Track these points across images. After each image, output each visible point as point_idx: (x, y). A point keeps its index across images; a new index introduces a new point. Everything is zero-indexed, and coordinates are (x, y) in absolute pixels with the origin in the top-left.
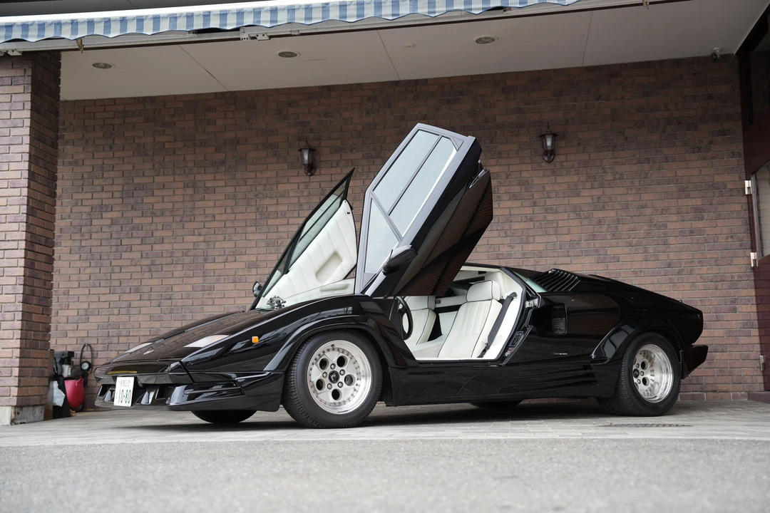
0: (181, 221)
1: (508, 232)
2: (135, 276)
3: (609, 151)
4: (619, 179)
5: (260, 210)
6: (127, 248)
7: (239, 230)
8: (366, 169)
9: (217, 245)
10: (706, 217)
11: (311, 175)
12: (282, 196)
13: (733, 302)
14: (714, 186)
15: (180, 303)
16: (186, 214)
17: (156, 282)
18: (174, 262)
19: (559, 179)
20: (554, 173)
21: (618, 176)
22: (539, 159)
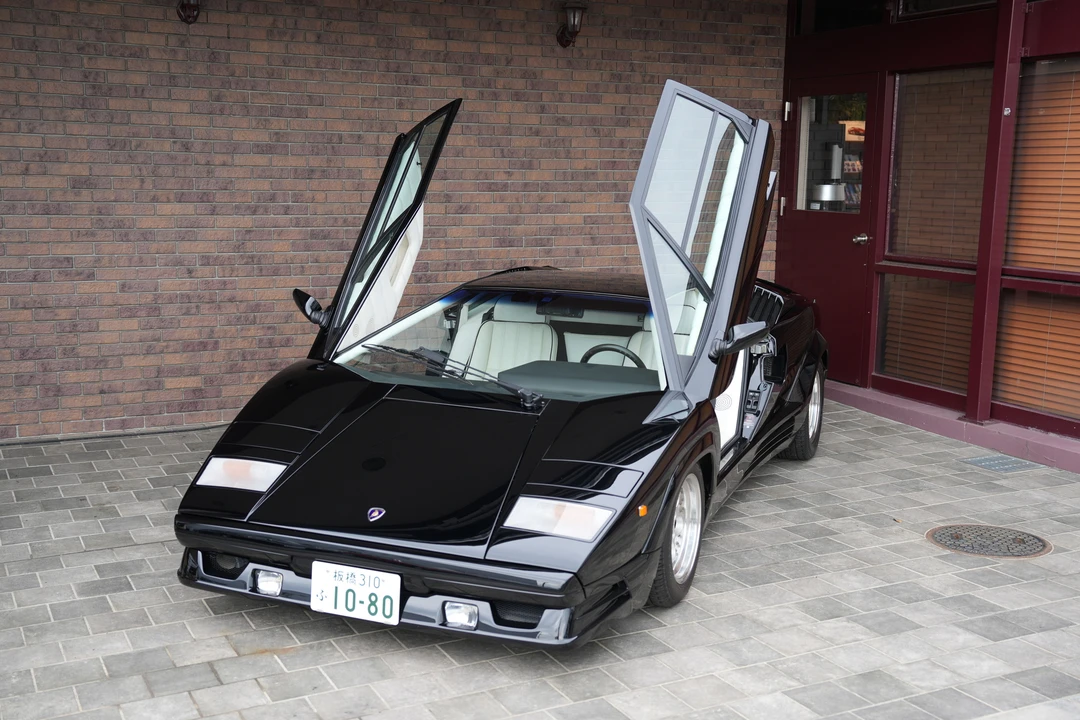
1: (506, 151)
5: (91, 79)
7: (50, 114)
8: (290, 22)
11: (190, 22)
14: (750, 104)
19: (576, 75)
22: (552, 40)
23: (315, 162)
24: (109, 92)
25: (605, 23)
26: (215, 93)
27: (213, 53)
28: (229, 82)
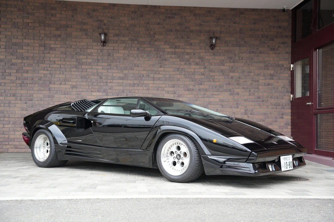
0: (37, 63)
1: (193, 79)
2: (12, 88)
3: (238, 47)
4: (241, 59)
5: (78, 61)
6: (9, 74)
7: (68, 70)
8: (130, 45)
9: (56, 76)
10: (274, 78)
11: (104, 46)
12: (89, 55)
13: (282, 114)
14: (278, 66)
15: (37, 103)
16: (41, 59)
17: (24, 92)
18: (34, 83)
19: (216, 57)
20: (214, 54)
21: (240, 58)
22: (208, 48)
23: (135, 82)
24: (82, 64)
25: (226, 43)
26: (109, 64)
27: (109, 54)
28: (113, 61)
